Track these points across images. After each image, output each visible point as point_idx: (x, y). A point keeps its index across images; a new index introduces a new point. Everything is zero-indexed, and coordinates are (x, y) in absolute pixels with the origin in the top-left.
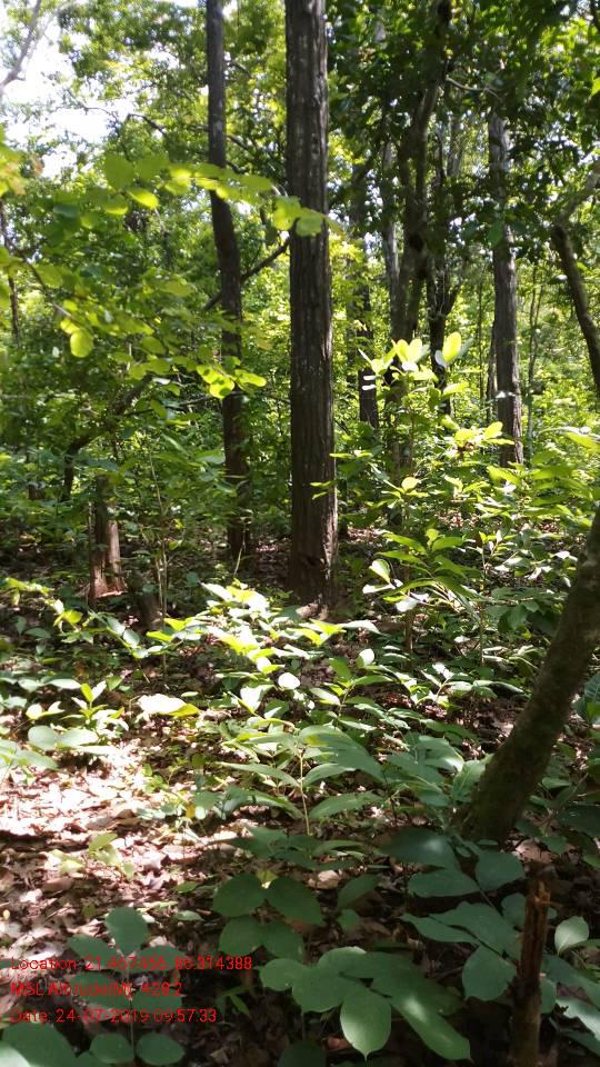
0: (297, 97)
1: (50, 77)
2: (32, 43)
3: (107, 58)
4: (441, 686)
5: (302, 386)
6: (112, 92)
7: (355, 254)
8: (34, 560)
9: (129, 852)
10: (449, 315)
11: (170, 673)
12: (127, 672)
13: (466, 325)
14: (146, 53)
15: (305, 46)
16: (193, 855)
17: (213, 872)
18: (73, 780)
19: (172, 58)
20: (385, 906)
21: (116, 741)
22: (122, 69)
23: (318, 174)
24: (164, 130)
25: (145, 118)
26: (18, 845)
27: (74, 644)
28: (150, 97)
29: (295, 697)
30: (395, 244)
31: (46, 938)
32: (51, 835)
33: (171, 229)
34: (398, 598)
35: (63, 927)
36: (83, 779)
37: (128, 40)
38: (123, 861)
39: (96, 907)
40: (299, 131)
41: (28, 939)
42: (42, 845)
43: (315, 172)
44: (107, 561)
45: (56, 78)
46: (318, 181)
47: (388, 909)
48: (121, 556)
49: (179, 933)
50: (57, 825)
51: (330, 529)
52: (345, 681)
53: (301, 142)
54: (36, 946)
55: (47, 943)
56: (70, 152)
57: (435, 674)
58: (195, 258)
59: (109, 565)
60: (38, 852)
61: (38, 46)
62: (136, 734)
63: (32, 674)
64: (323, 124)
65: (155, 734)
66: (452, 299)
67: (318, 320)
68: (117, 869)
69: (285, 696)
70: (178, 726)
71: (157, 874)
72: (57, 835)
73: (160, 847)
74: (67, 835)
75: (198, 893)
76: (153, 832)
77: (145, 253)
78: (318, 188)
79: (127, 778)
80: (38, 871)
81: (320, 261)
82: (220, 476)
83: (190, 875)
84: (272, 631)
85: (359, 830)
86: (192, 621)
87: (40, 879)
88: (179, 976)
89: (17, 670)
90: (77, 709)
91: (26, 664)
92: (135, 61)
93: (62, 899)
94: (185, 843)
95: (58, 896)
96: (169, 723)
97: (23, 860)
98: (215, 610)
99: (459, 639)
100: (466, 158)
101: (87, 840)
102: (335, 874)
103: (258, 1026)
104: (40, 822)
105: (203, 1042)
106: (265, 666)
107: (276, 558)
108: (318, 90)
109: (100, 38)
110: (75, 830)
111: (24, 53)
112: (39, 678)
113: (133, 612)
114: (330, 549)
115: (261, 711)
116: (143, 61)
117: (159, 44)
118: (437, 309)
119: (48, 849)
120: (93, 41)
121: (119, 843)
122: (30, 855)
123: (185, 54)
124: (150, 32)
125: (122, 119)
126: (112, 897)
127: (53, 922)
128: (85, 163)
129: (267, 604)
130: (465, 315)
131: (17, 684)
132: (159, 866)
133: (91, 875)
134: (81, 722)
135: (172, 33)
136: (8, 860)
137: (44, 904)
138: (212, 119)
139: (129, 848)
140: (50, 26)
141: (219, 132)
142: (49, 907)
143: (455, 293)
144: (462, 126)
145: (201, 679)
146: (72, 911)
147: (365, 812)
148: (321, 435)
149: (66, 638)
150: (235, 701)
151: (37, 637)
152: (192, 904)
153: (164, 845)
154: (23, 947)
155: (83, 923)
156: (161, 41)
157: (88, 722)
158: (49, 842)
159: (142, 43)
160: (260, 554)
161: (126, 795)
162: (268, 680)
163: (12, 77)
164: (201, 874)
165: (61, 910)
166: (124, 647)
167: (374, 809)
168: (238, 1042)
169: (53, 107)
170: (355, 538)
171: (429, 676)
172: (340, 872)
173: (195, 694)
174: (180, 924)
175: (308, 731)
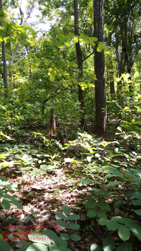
0: (96, 16)
1: (37, 16)
2: (33, 9)
3: (50, 11)
4: (134, 157)
5: (98, 86)
6: (51, 19)
7: (109, 53)
8: (36, 128)
9: (63, 194)
10: (132, 67)
11: (69, 153)
12: (59, 153)
13: (136, 70)
14: (58, 9)
15: (98, 4)
16: (77, 195)
17: (83, 199)
18: (49, 177)
19: (65, 9)
20: (124, 208)
21: (58, 169)
22: (53, 13)
23: (102, 35)
24: (63, 27)
25: (58, 24)
26: (38, 192)
27: (48, 146)
28: (59, 19)
29: (99, 159)
30: (119, 50)
31: (46, 212)
32: (45, 189)
33: (65, 50)
34: (124, 136)
35: (50, 210)
36: (51, 177)
37: (54, 6)
38: (62, 196)
39: (57, 206)
40: (97, 25)
41: (42, 212)
42: (43, 192)
43: (101, 34)
44: (53, 128)
45: (38, 16)
46: (101, 36)
47: (125, 208)
48: (56, 126)
49: (76, 212)
50: (46, 187)
51: (105, 119)
52: (111, 155)
53: (97, 27)
54: (44, 214)
55: (47, 213)
56: (41, 33)
57: (133, 154)
58: (70, 57)
59: (53, 129)
60: (43, 193)
61: (34, 9)
62: (62, 167)
63: (38, 153)
64: (103, 23)
65: (66, 167)
66: (133, 64)
67: (102, 70)
68: (61, 197)
69: (97, 159)
70: (72, 165)
71: (70, 199)
72: (46, 189)
73: (70, 193)
74: (49, 190)
75: (80, 203)
76: (68, 189)
77: (59, 56)
78: (102, 38)
79: (61, 177)
80: (43, 197)
81: (102, 56)
82: (80, 108)
83: (77, 199)
84: (93, 144)
85: (116, 190)
86: (74, 141)
87: (44, 199)
88: (77, 222)
89: (35, 152)
90: (50, 161)
91: (37, 151)
92: (56, 11)
93: (49, 204)
94: (76, 192)
95: (48, 203)
96: (69, 165)
97: (39, 195)
98: (80, 139)
99: (138, 146)
100: (136, 28)
101: (53, 191)
102: (111, 200)
103: (96, 234)
104: (43, 187)
105: (83, 237)
106: (92, 152)
107: (91, 127)
108: (101, 14)
109: (48, 6)
110: (50, 188)
111: (31, 11)
112: (40, 154)
113: (59, 139)
114: (105, 124)
115: (91, 162)
116: (58, 10)
117: (61, 6)
118: (129, 66)
119: (45, 192)
120: (46, 7)
121: (60, 192)
122: (41, 194)
123: (68, 8)
124: (59, 4)
125: (53, 25)
126: (60, 204)
127: (47, 209)
128: (45, 36)
129: (92, 137)
130: (136, 67)
131: (36, 155)
132: (70, 197)
133: (55, 199)
134: (50, 164)
135: (64, 3)
136: (36, 195)
137: (45, 205)
138: (75, 23)
139: (63, 193)
140: (37, 5)
141: (77, 26)
142: (46, 205)
143: (134, 62)
144: (135, 21)
145: (76, 155)
146: (51, 206)
147: (117, 186)
148: (103, 97)
149: (46, 145)
150: (85, 160)
151: (39, 145)
152: (78, 206)
153: (71, 192)
154: (41, 214)
155: (54, 209)
156: (62, 6)
157: (52, 164)
158: (45, 191)
159: (57, 6)
160: (87, 126)
161: (61, 181)
162: (93, 155)
163: (28, 17)
164: (80, 199)
165: (49, 206)
166: (59, 147)
167: (119, 185)
168: (91, 237)
169: (37, 23)
170: (110, 122)
171: (131, 155)
172: (112, 200)
173: (75, 158)
174: (76, 210)
175: (104, 167)
